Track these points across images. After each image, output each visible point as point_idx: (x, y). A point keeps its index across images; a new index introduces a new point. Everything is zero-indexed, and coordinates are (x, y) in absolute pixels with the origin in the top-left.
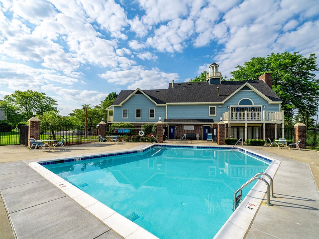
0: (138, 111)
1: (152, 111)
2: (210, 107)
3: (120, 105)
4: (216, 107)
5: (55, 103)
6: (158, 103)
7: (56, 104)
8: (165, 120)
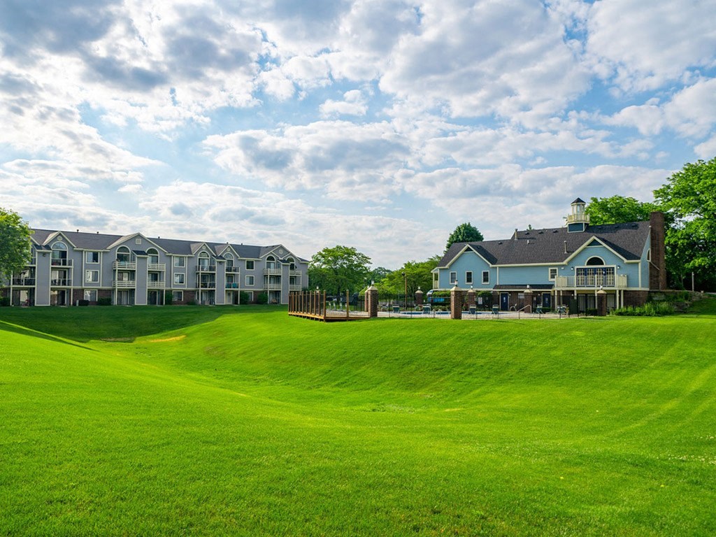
0: (469, 274)
1: (486, 274)
2: (550, 269)
3: (446, 267)
4: (557, 268)
5: (369, 260)
6: (492, 264)
7: (369, 263)
8: (496, 287)
